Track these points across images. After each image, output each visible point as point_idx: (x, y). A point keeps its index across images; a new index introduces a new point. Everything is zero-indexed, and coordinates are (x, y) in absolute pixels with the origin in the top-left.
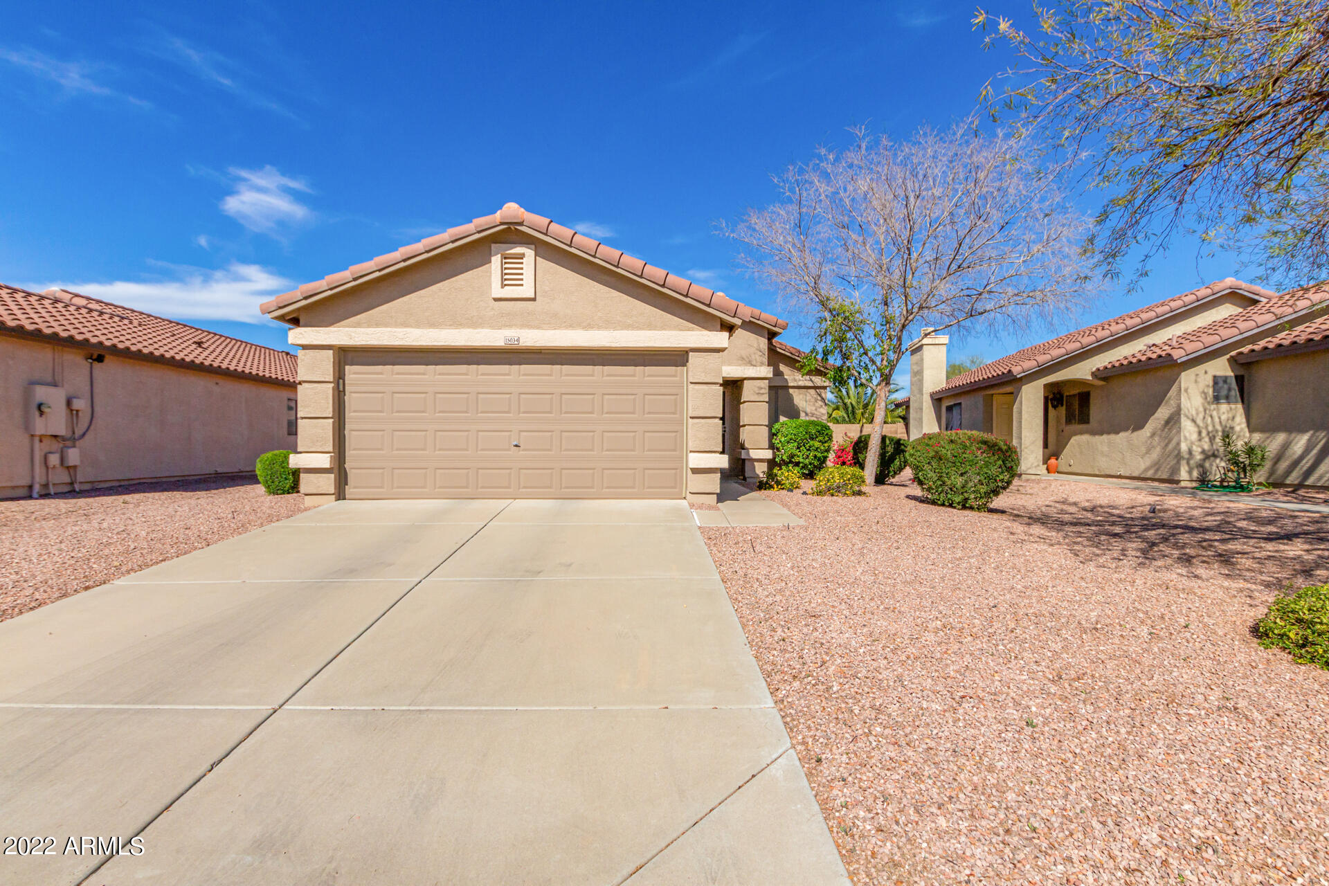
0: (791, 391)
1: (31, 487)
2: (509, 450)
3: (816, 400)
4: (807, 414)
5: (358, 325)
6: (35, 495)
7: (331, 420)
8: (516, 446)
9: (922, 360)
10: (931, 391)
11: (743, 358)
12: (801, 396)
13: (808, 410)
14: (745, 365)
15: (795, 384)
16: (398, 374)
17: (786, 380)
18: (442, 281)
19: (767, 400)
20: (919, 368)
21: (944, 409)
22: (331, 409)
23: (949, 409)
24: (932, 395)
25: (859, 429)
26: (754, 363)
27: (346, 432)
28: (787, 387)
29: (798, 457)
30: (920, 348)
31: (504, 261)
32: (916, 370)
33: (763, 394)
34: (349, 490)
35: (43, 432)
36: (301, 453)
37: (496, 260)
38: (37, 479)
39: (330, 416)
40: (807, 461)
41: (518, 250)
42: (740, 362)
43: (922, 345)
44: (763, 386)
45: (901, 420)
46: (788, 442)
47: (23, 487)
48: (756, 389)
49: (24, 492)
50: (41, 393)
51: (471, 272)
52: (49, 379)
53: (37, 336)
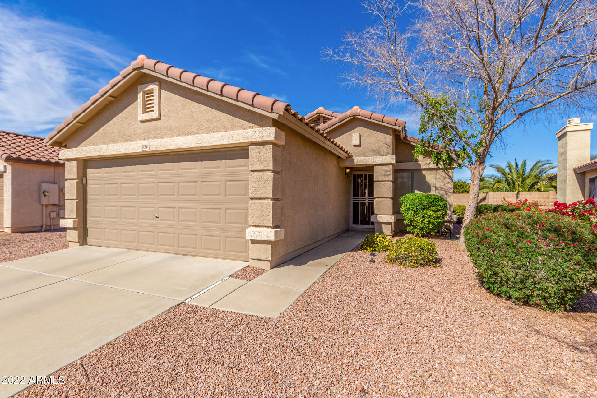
0: (424, 172)
1: (42, 226)
2: (152, 220)
3: (445, 178)
4: (437, 189)
5: (86, 145)
6: (43, 230)
7: (75, 201)
8: (157, 217)
9: (566, 143)
10: (575, 167)
11: (374, 150)
12: (432, 176)
13: (438, 185)
14: (376, 155)
15: (427, 167)
16: (107, 173)
17: (419, 164)
18: (118, 114)
19: (391, 179)
20: (564, 150)
21: (587, 181)
22: (76, 194)
23: (592, 180)
24: (575, 170)
25: (516, 196)
26: (382, 153)
27: (88, 207)
28: (420, 170)
29: (416, 221)
30: (565, 135)
31: (146, 96)
32: (561, 152)
33: (389, 175)
34: (89, 240)
35: (47, 203)
36: (66, 218)
37: (140, 96)
38: (44, 223)
39: (75, 198)
40: (423, 225)
41: (151, 87)
42: (372, 153)
43: (566, 133)
44: (388, 169)
45: (553, 189)
46: (408, 211)
47: (38, 226)
48: (383, 172)
49: (38, 229)
50: (45, 187)
51: (130, 106)
52: (52, 180)
53: (39, 162)
